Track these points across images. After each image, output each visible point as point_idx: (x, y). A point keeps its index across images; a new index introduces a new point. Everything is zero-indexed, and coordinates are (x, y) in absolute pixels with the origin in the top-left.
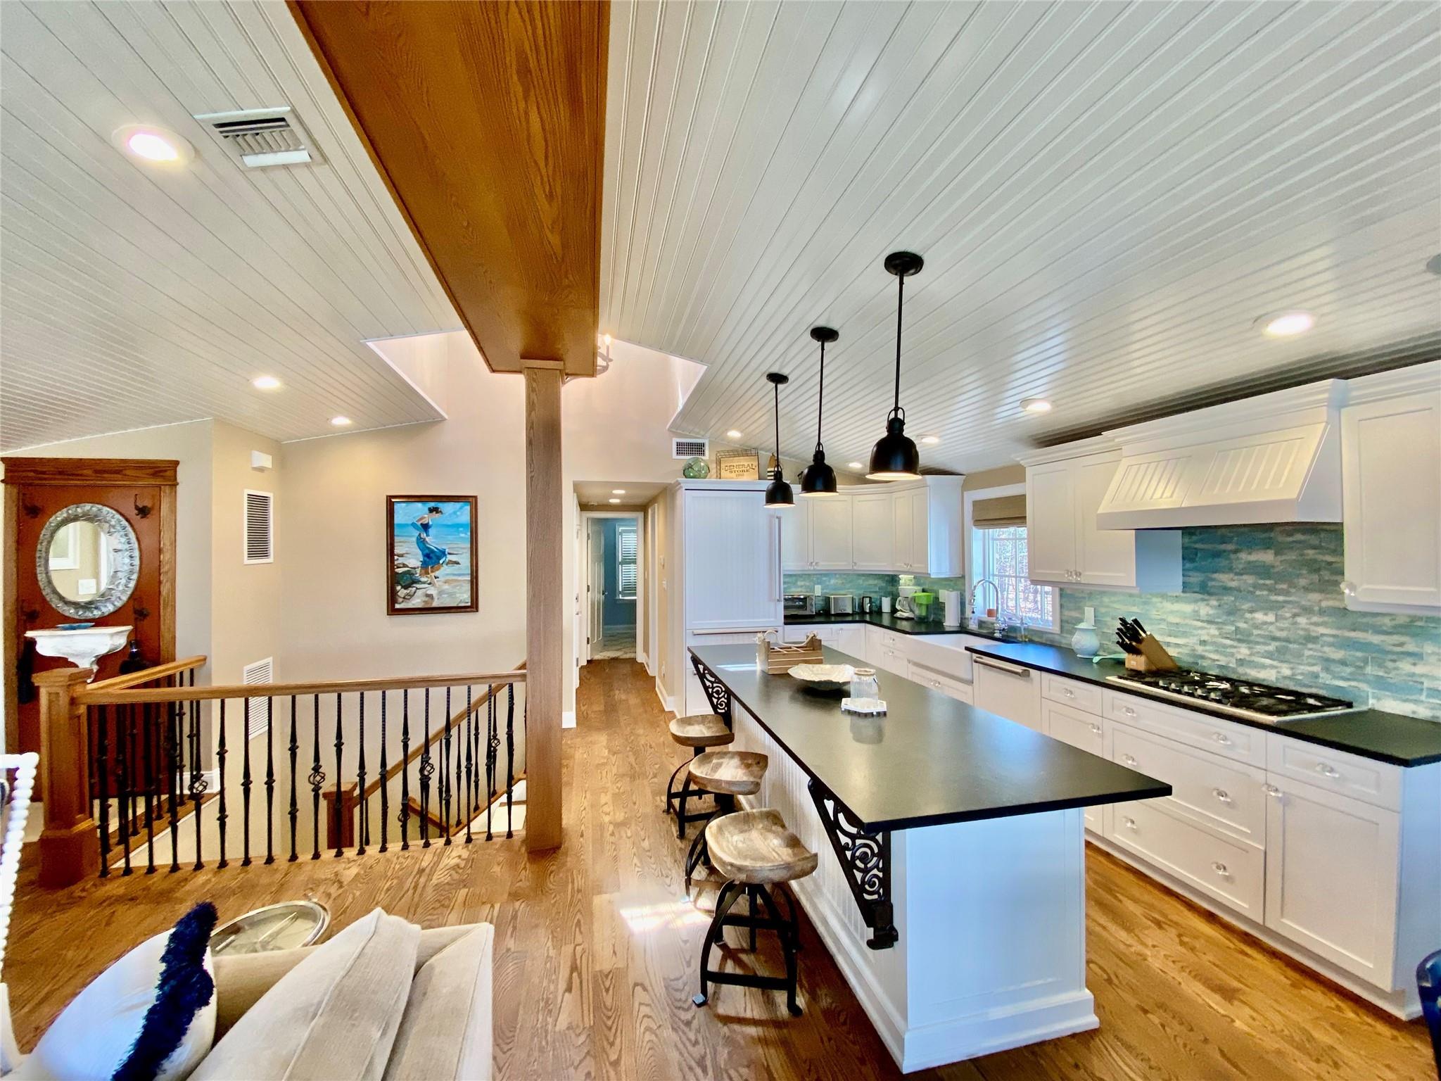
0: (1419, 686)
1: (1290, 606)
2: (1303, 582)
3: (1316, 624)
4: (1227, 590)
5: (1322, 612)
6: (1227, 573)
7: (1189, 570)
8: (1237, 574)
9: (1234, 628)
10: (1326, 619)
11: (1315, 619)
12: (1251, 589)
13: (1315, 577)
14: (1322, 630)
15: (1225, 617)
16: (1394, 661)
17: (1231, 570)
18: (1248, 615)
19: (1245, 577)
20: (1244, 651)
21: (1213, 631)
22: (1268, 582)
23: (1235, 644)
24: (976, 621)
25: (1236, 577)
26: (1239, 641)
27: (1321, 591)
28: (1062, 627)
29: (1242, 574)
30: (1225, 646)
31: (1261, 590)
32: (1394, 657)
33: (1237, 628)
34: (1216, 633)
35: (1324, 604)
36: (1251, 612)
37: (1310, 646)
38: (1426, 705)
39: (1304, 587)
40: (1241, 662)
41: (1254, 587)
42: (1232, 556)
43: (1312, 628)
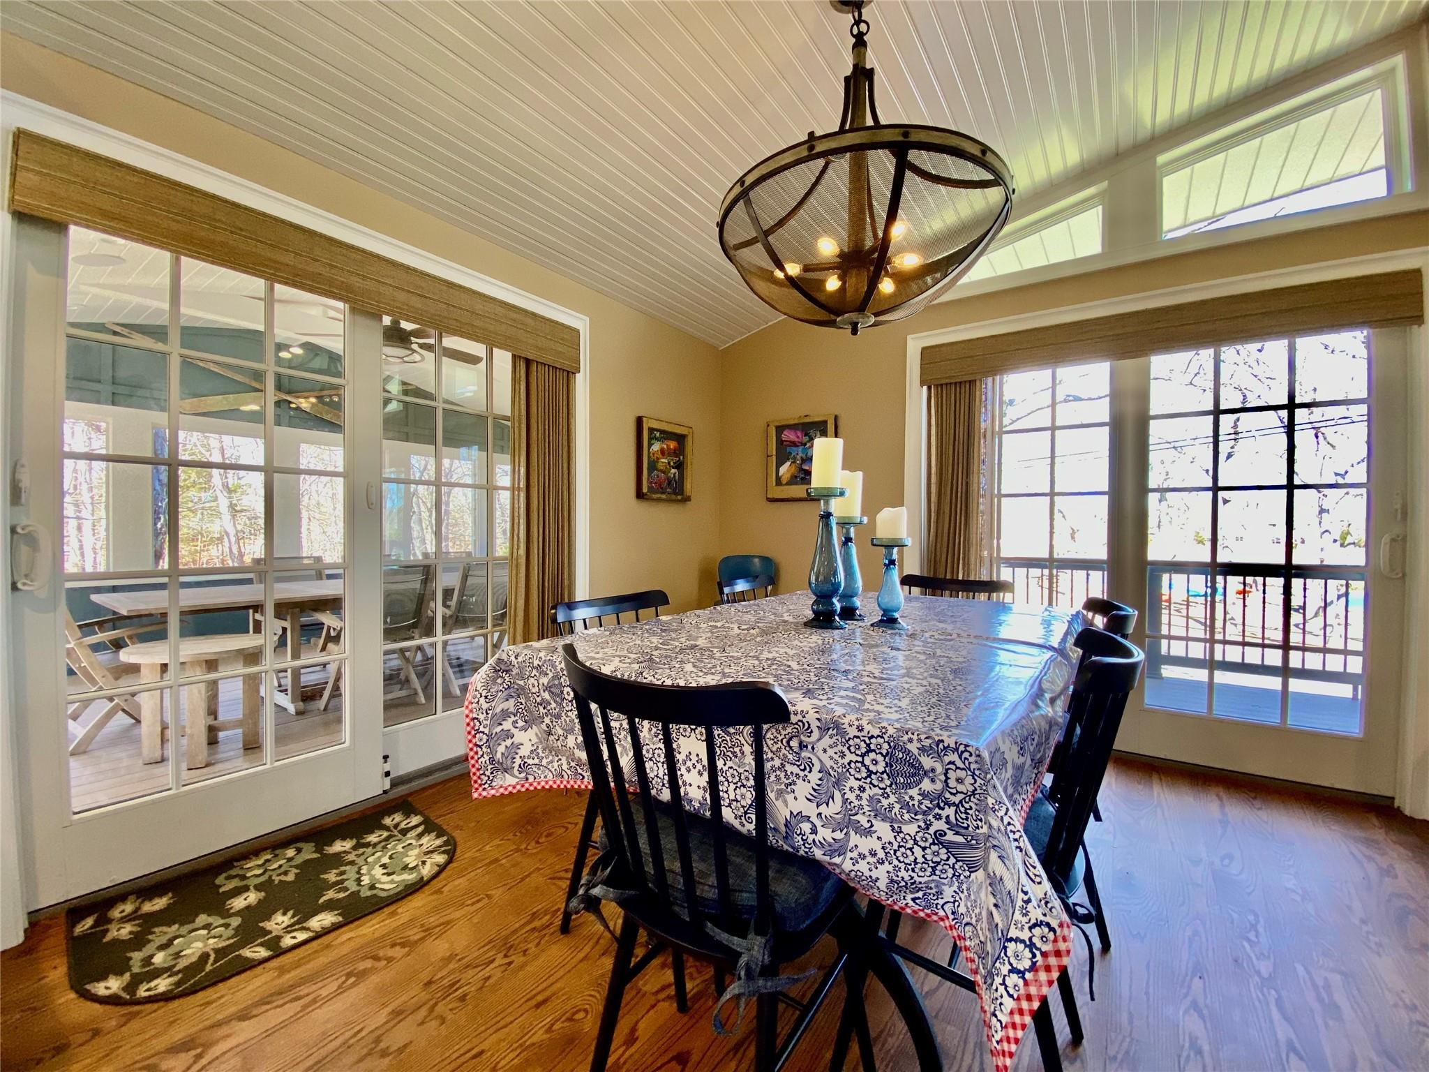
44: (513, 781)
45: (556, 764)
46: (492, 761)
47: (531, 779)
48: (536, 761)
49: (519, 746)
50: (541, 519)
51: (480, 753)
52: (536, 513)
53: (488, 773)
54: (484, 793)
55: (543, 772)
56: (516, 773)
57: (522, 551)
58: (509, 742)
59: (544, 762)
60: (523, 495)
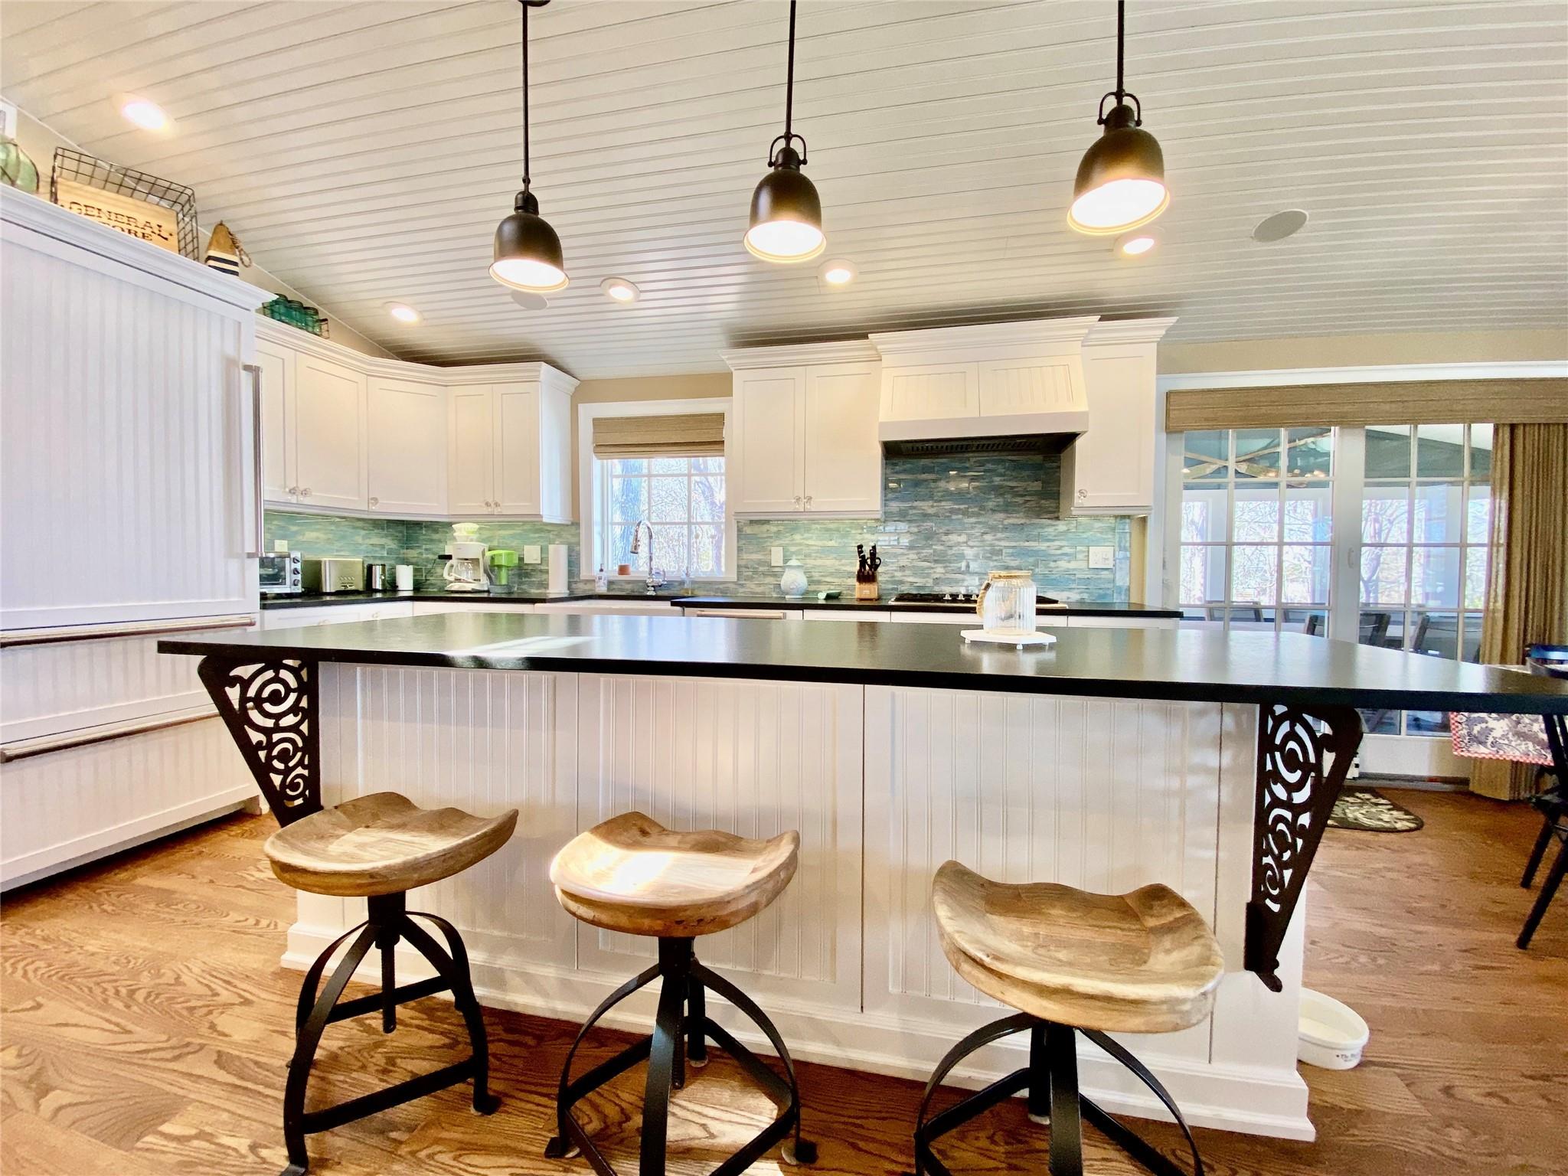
0: (1072, 577)
1: (981, 526)
2: (990, 504)
3: (999, 540)
4: (926, 516)
5: (1005, 529)
6: (927, 500)
7: (892, 500)
8: (936, 501)
9: (932, 551)
10: (1007, 534)
11: (999, 535)
12: (948, 514)
13: (1001, 500)
14: (1003, 543)
15: (924, 542)
16: (1055, 561)
17: (931, 497)
18: (944, 538)
19: (943, 503)
20: (939, 570)
21: (913, 555)
22: (962, 507)
23: (932, 565)
24: (606, 582)
25: (935, 504)
26: (936, 561)
27: (1006, 511)
28: (739, 573)
29: (940, 501)
30: (924, 569)
31: (957, 514)
32: (1055, 558)
33: (935, 551)
34: (915, 557)
35: (1006, 522)
36: (947, 534)
37: (995, 558)
38: (1076, 591)
39: (991, 509)
40: (937, 581)
41: (950, 512)
42: (932, 485)
43: (997, 543)
44: (1487, 751)
45: (1523, 747)
46: (1469, 734)
47: (1501, 752)
48: (1506, 742)
49: (1492, 730)
50: (1525, 575)
51: (1460, 727)
52: (1518, 570)
53: (1466, 741)
54: (1462, 754)
55: (1512, 750)
56: (1489, 747)
57: (1500, 605)
58: (1484, 725)
59: (1513, 744)
60: (1503, 550)
